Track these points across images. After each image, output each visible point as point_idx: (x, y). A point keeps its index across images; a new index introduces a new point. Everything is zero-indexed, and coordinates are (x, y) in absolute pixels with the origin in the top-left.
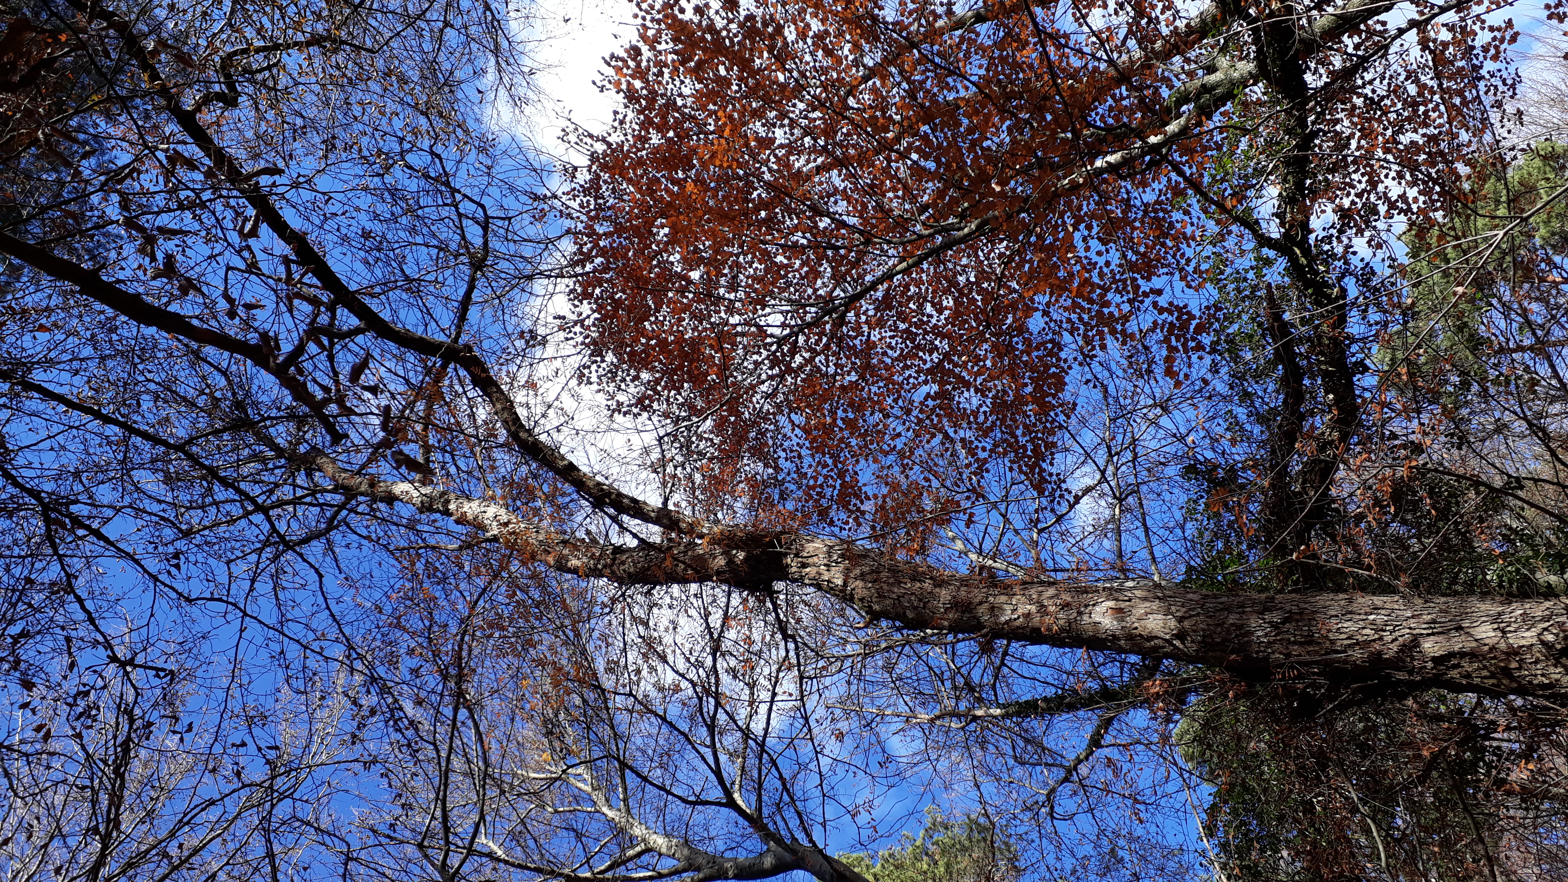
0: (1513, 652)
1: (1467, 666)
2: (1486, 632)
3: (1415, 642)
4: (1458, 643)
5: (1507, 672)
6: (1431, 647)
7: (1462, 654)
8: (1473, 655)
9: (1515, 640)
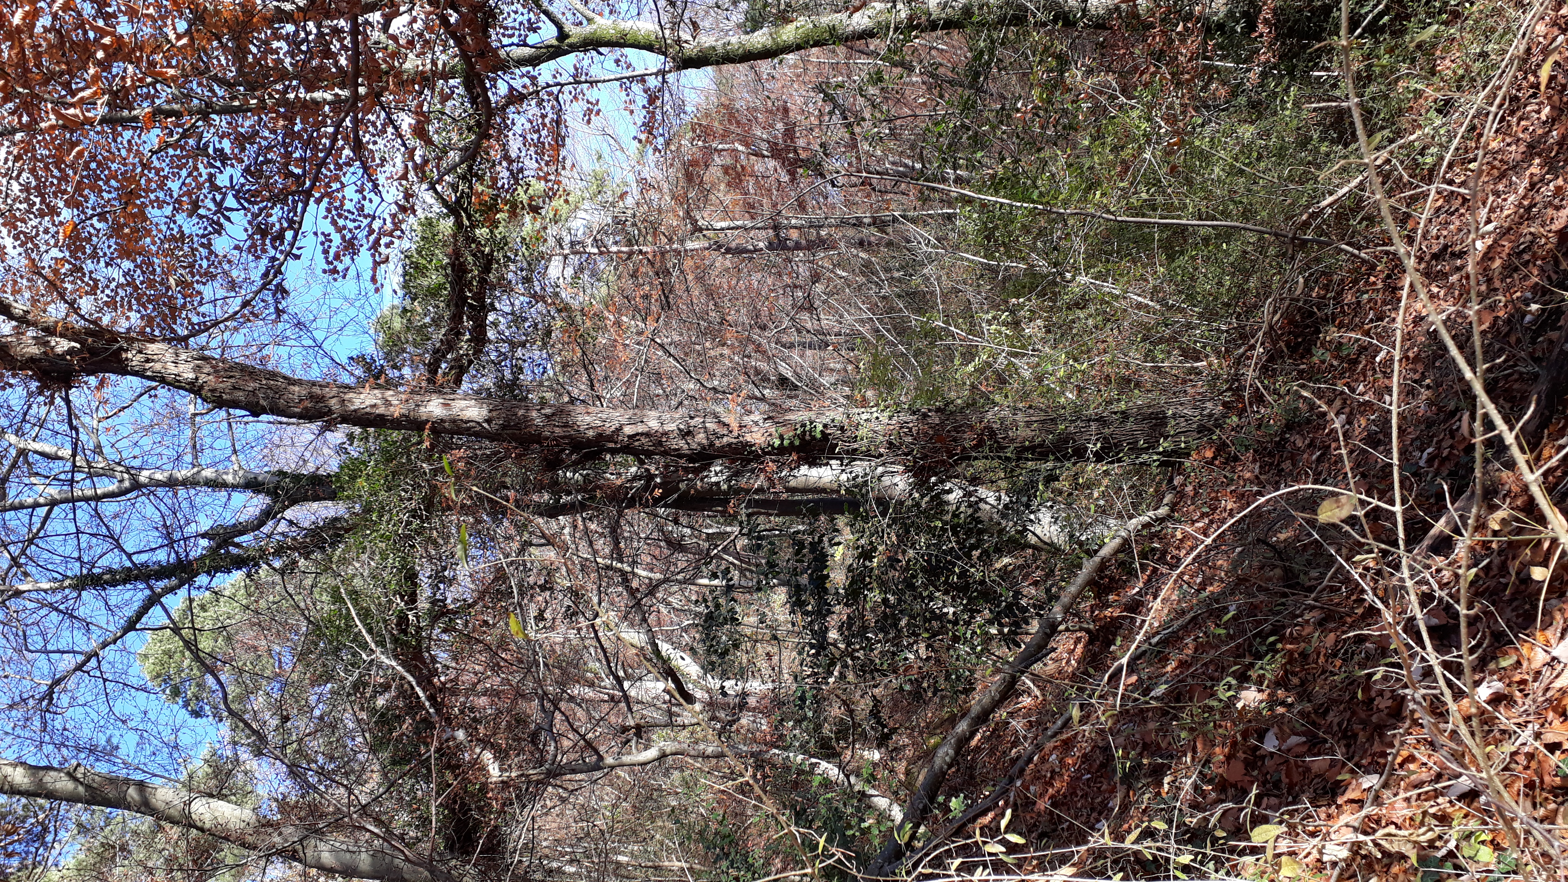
0: (666, 434)
1: (644, 440)
2: (654, 424)
3: (619, 429)
4: (640, 428)
5: (660, 443)
6: (628, 430)
7: (642, 434)
8: (647, 435)
9: (667, 428)
